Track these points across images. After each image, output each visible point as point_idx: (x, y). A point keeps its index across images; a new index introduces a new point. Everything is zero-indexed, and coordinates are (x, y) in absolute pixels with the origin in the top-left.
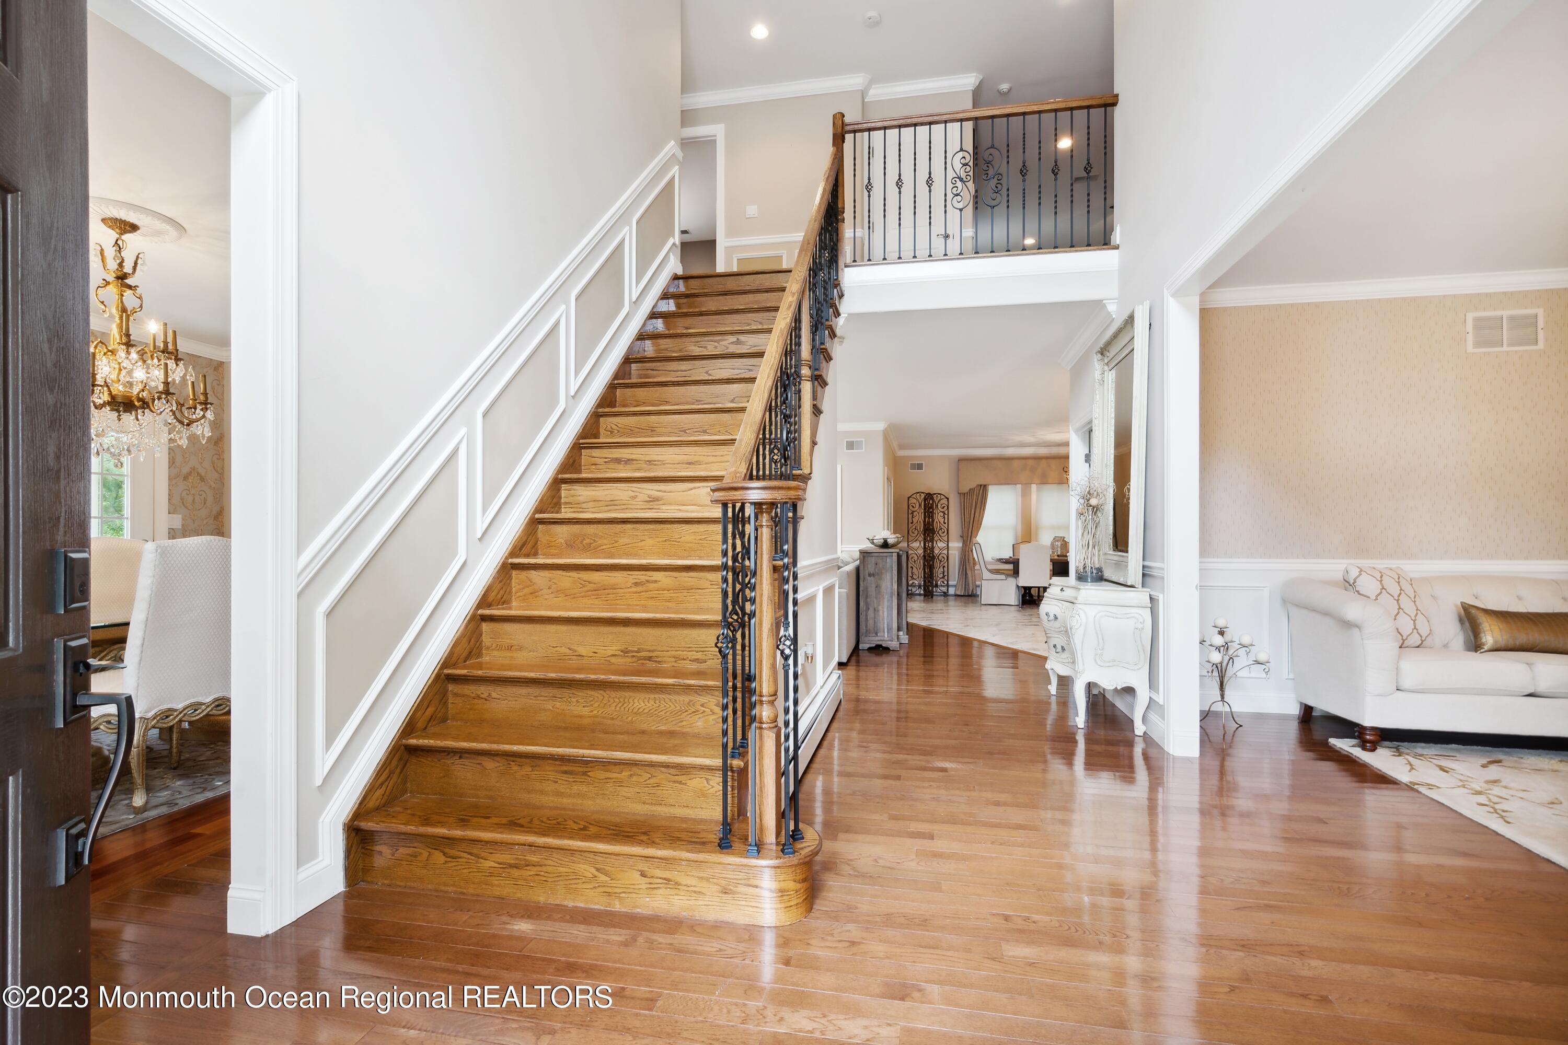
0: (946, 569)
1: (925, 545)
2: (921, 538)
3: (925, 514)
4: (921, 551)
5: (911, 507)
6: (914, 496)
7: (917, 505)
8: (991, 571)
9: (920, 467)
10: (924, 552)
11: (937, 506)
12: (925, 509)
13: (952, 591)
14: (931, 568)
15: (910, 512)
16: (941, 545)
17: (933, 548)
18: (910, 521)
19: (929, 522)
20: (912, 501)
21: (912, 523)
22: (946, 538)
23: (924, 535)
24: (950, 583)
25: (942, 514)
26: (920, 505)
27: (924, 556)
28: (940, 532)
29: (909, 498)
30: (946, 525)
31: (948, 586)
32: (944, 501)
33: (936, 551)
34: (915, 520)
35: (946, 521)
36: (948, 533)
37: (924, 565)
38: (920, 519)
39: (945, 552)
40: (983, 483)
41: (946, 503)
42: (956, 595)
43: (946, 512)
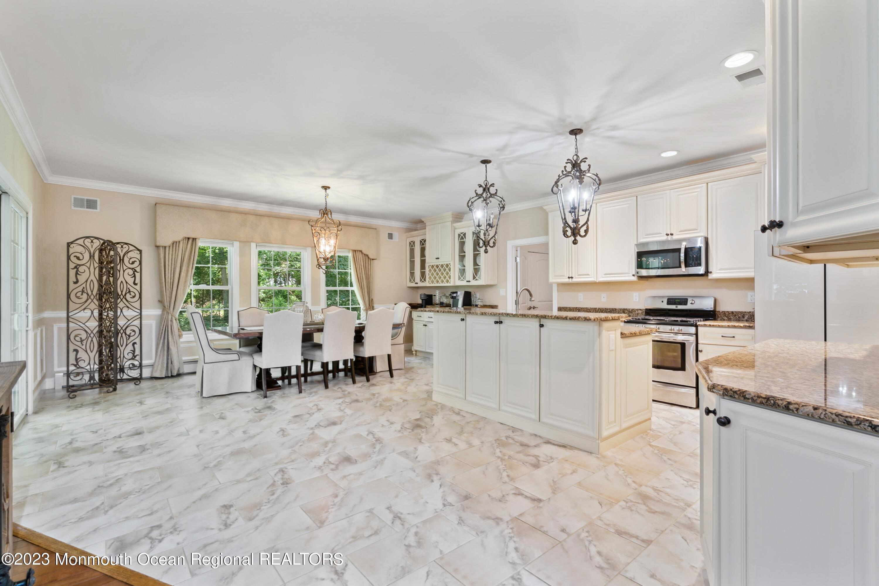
0: (137, 347)
1: (101, 314)
2: (94, 305)
3: (101, 269)
4: (93, 324)
5: (72, 258)
6: (81, 242)
7: (87, 256)
8: (216, 350)
9: (91, 204)
10: (100, 325)
11: (122, 260)
12: (101, 262)
13: (146, 373)
14: (113, 347)
15: (72, 265)
16: (129, 313)
17: (116, 317)
18: (72, 278)
19: (108, 282)
20: (75, 249)
21: (76, 282)
22: (137, 305)
23: (100, 299)
24: (144, 362)
25: (131, 272)
26: (92, 256)
27: (101, 332)
28: (128, 296)
29: (69, 245)
30: (138, 287)
31: (141, 366)
32: (135, 254)
33: (121, 322)
34: (82, 279)
35: (138, 281)
36: (140, 297)
37: (100, 345)
38: (92, 277)
39: (137, 323)
40: (192, 236)
41: (138, 256)
42: (152, 378)
43: (138, 269)
